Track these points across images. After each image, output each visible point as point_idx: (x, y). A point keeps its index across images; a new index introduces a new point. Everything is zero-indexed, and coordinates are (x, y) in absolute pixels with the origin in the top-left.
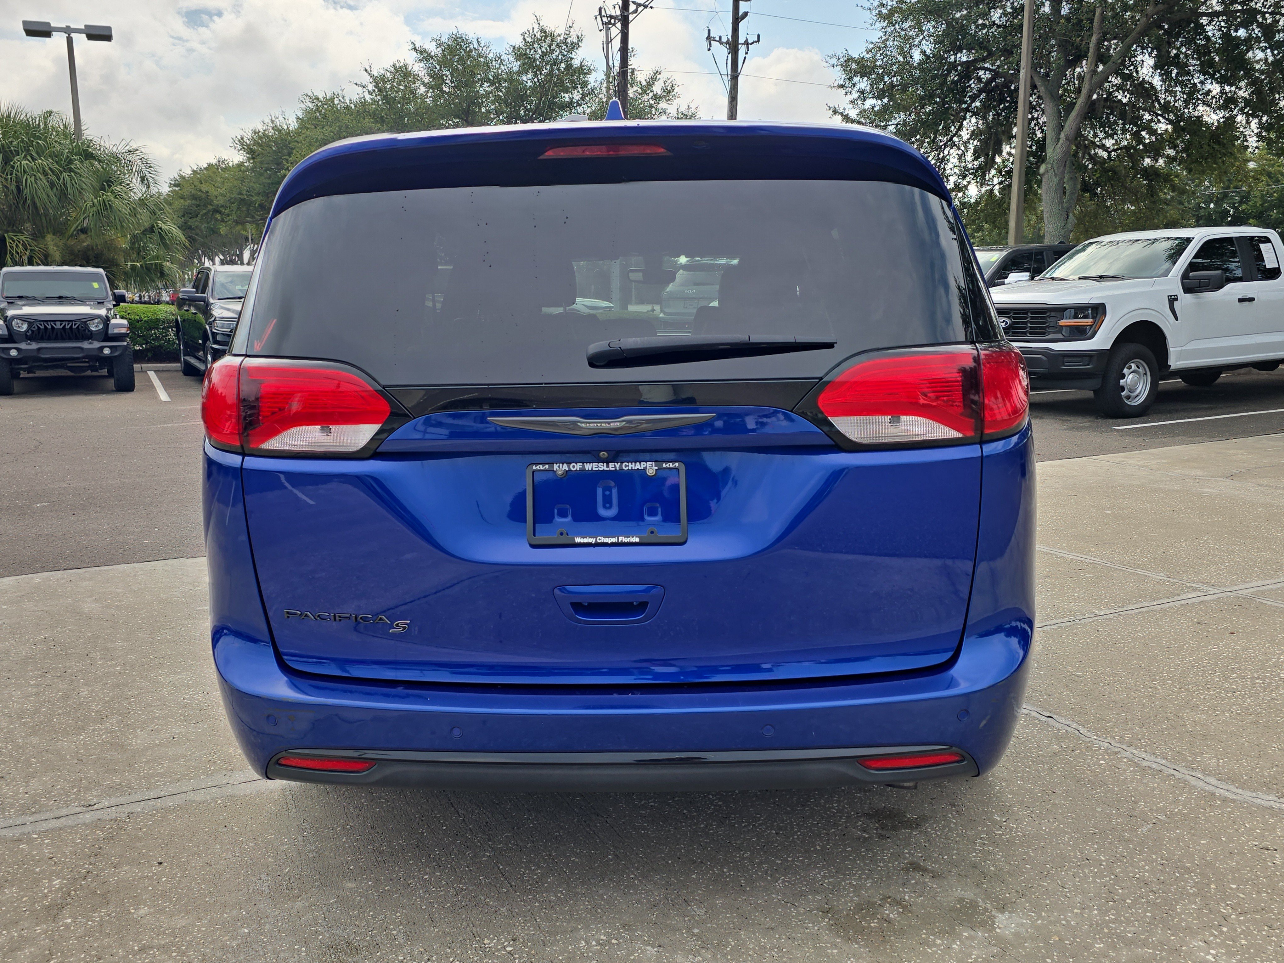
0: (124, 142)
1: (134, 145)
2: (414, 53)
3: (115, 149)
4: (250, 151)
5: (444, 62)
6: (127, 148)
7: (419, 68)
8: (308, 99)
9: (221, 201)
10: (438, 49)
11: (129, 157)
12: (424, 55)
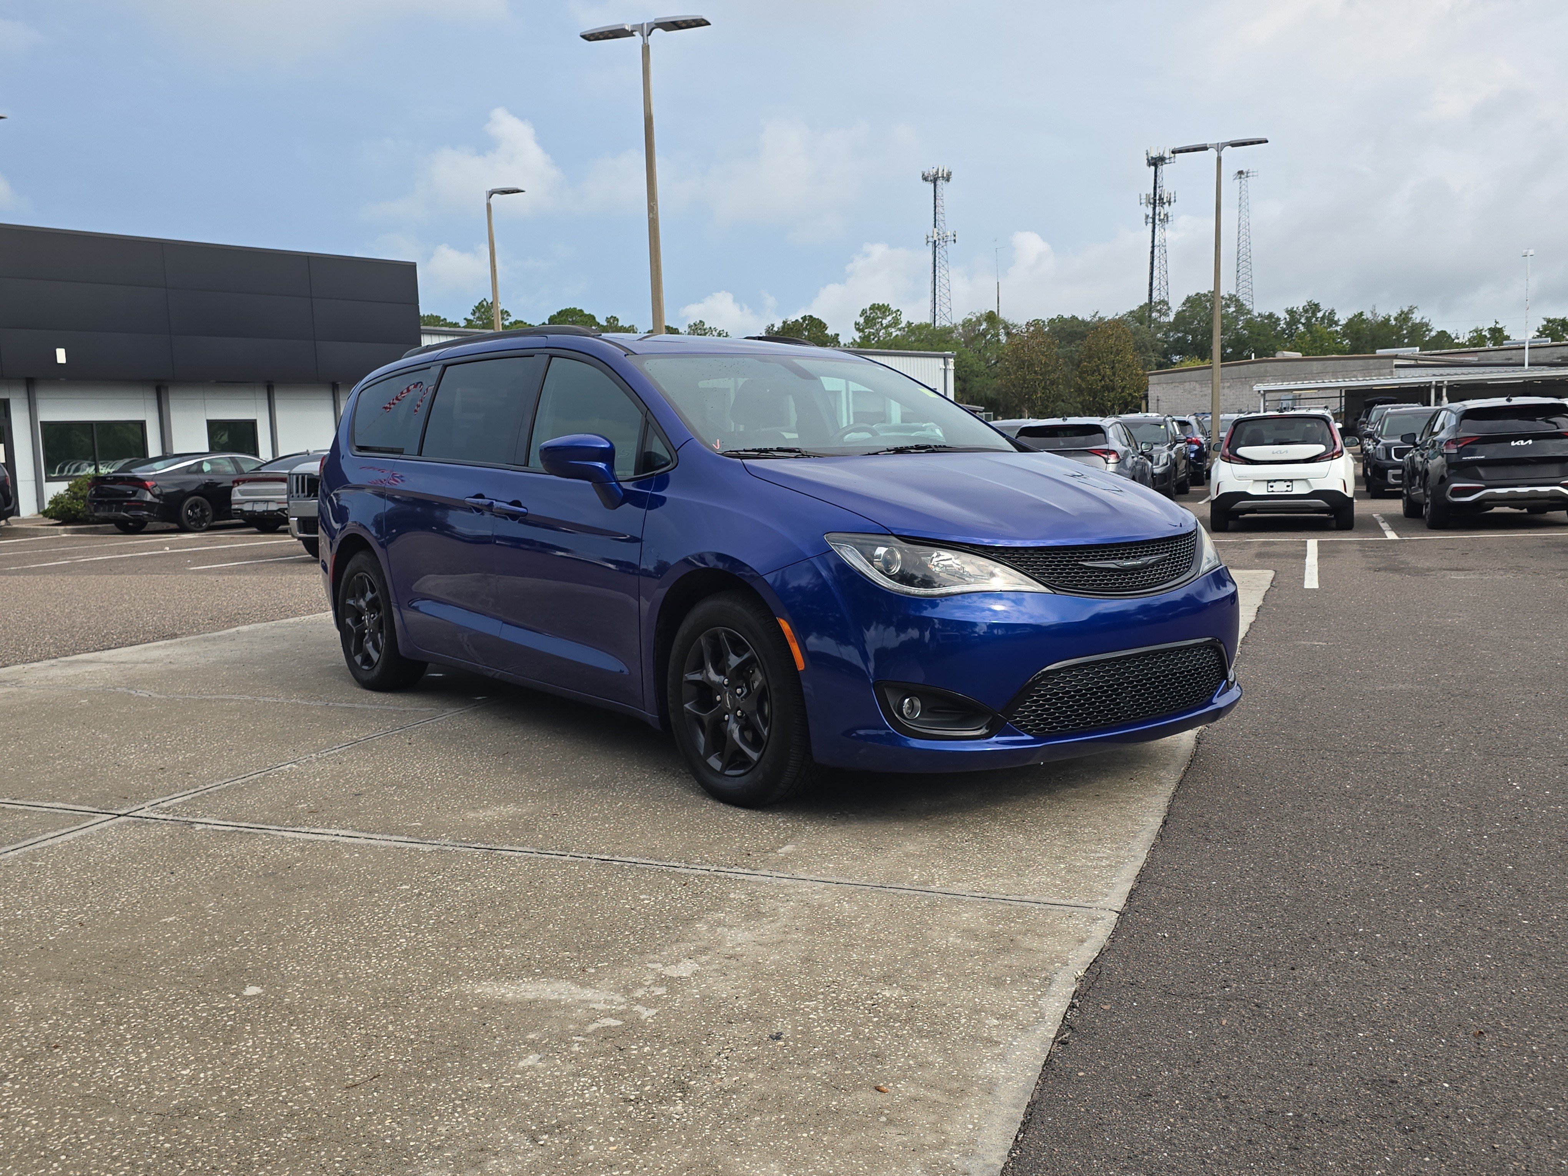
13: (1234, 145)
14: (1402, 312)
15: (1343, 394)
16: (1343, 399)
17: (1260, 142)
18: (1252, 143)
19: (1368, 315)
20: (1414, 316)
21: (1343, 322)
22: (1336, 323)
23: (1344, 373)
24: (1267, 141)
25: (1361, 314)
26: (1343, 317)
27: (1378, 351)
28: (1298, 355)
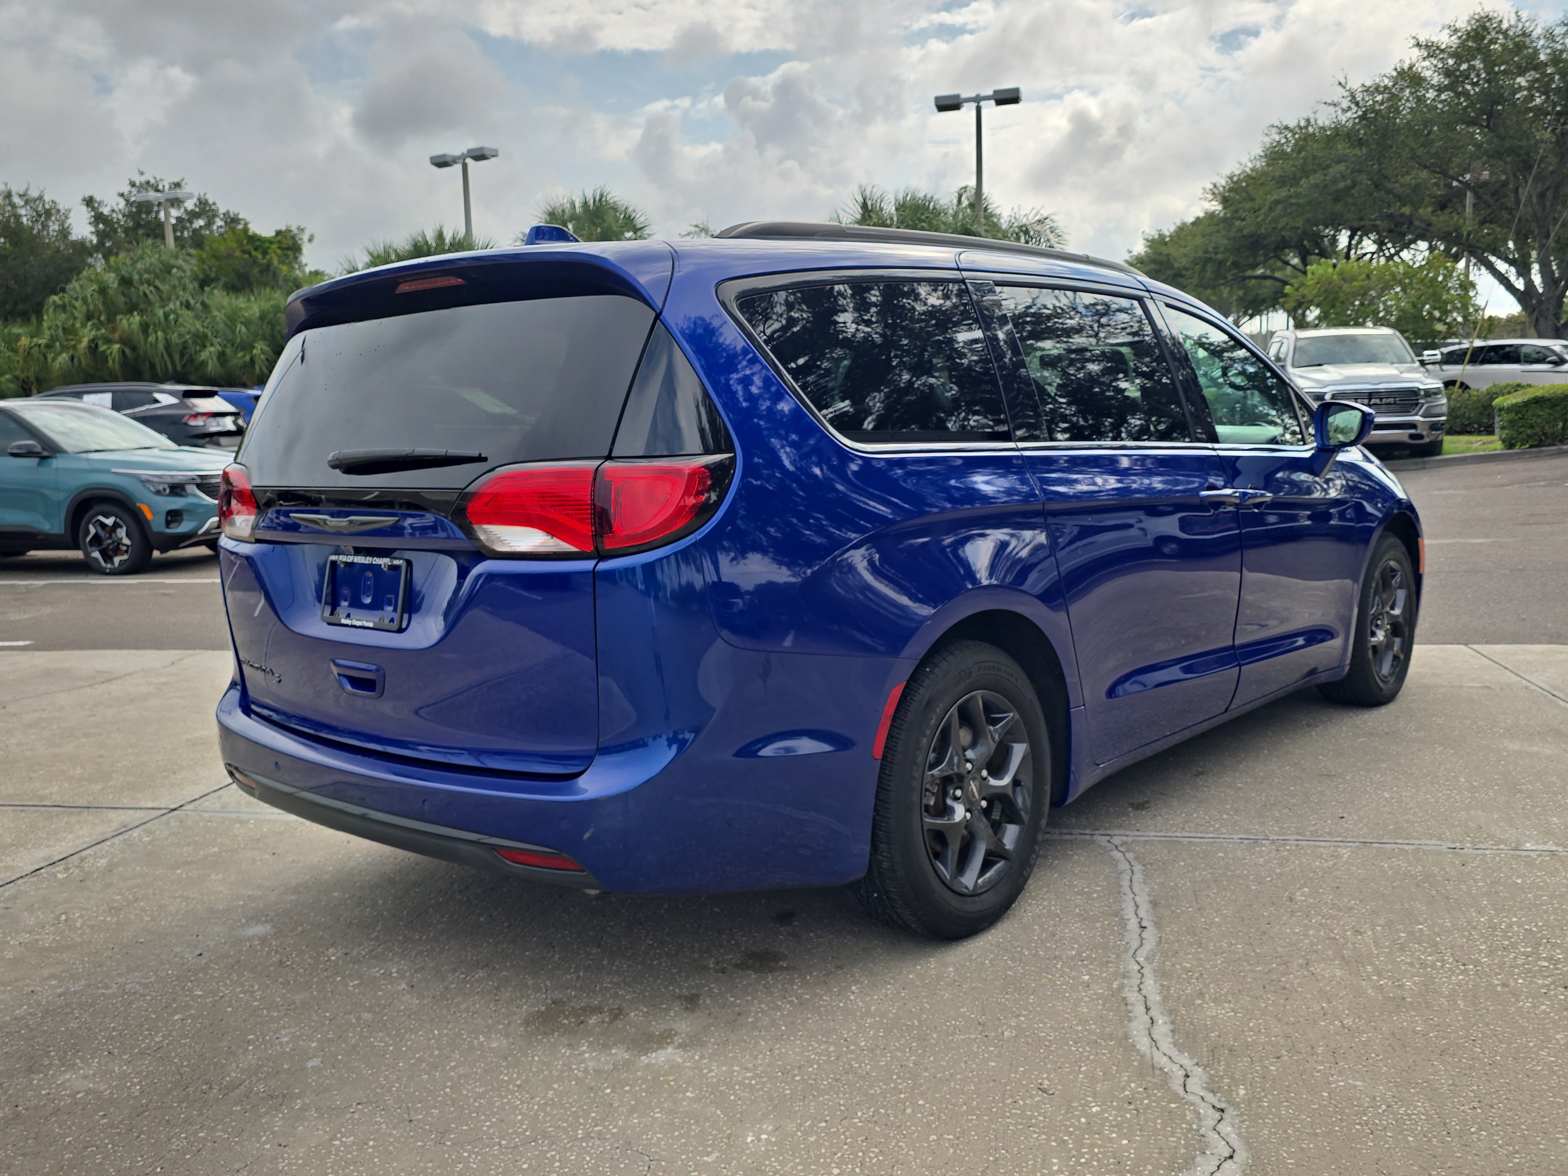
0: (1034, 212)
1: (1045, 213)
2: (1416, 49)
3: (1024, 220)
4: (1225, 201)
5: (1462, 53)
6: (1037, 218)
7: (1428, 70)
8: (1274, 130)
9: (1184, 262)
10: (1453, 38)
11: (1038, 228)
12: (1431, 50)
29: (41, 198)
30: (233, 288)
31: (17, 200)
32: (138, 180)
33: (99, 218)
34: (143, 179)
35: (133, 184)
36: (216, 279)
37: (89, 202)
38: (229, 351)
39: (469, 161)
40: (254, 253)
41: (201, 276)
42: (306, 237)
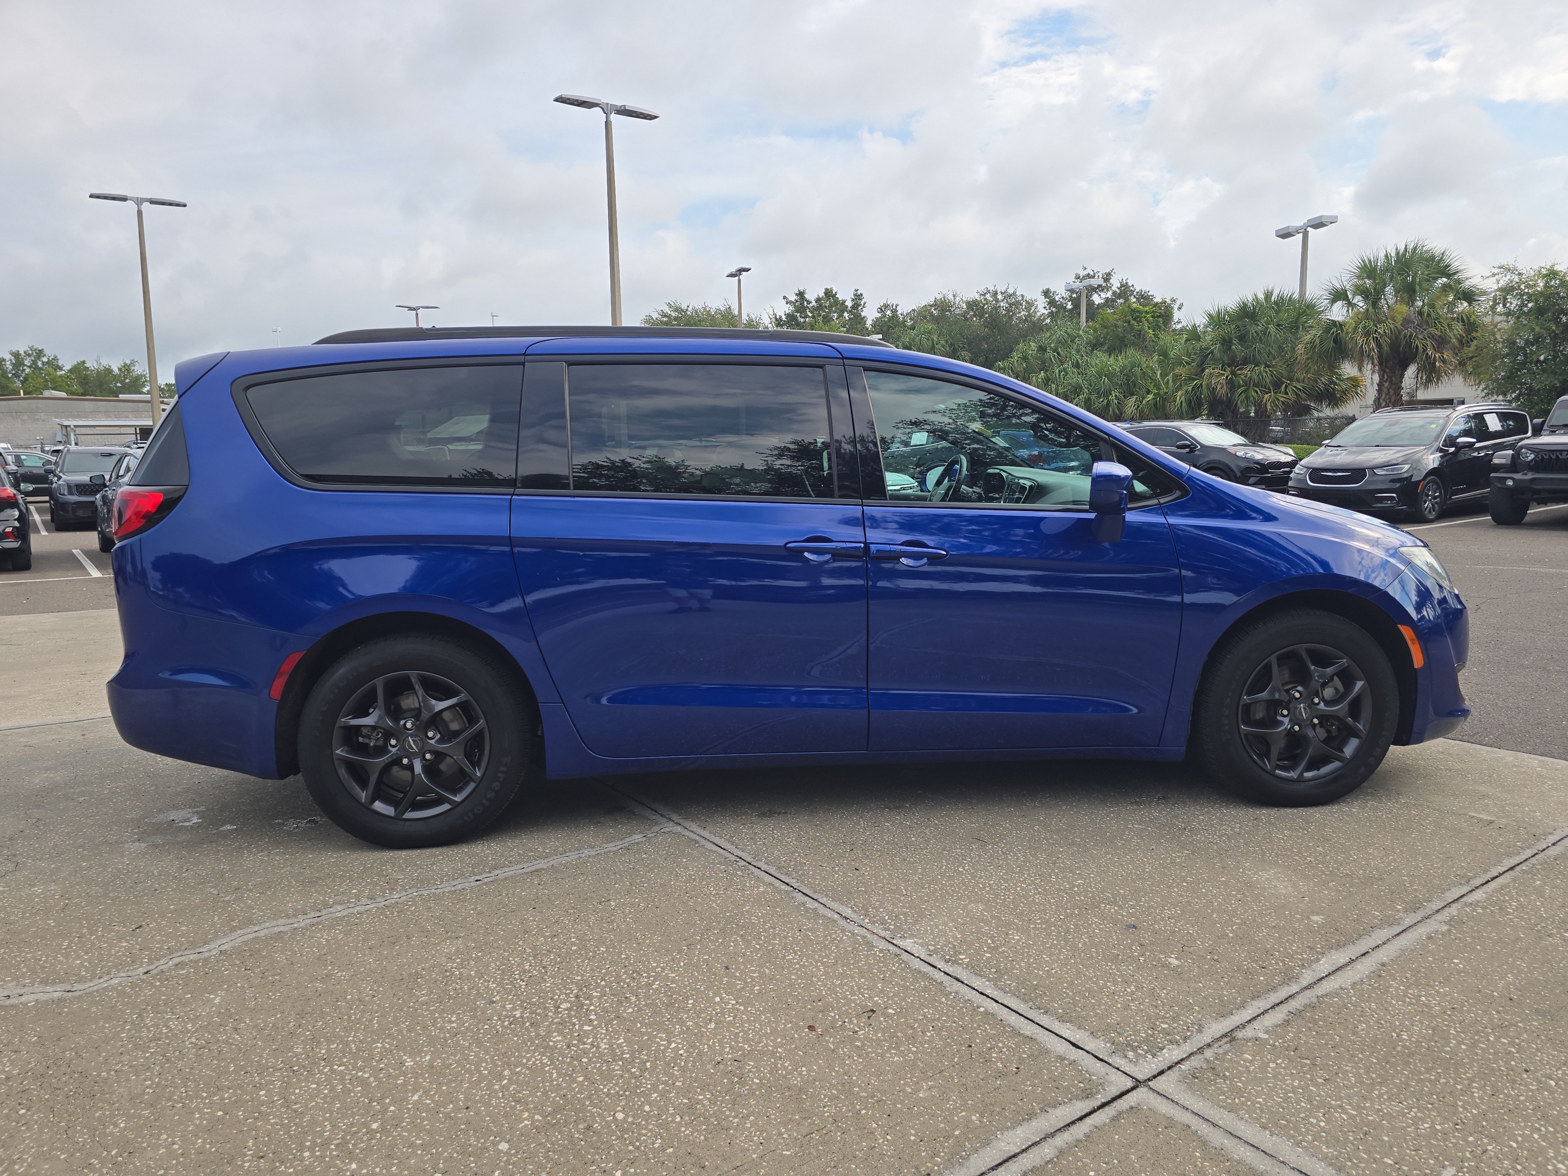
13: (153, 202)
14: (125, 365)
15: (138, 432)
16: (138, 436)
17: (178, 205)
18: (171, 204)
19: (91, 364)
20: (136, 369)
21: (67, 367)
22: (61, 369)
23: (117, 413)
24: (185, 206)
25: (84, 362)
26: (67, 363)
27: (120, 396)
28: (63, 394)
29: (1014, 293)
30: (1111, 351)
31: (1000, 297)
32: (1082, 273)
33: (1052, 303)
34: (1086, 272)
35: (1077, 277)
36: (1102, 344)
37: (1046, 293)
38: (1093, 397)
39: (1309, 229)
40: (1132, 322)
41: (1094, 341)
42: (1176, 307)
